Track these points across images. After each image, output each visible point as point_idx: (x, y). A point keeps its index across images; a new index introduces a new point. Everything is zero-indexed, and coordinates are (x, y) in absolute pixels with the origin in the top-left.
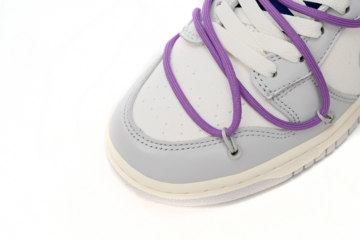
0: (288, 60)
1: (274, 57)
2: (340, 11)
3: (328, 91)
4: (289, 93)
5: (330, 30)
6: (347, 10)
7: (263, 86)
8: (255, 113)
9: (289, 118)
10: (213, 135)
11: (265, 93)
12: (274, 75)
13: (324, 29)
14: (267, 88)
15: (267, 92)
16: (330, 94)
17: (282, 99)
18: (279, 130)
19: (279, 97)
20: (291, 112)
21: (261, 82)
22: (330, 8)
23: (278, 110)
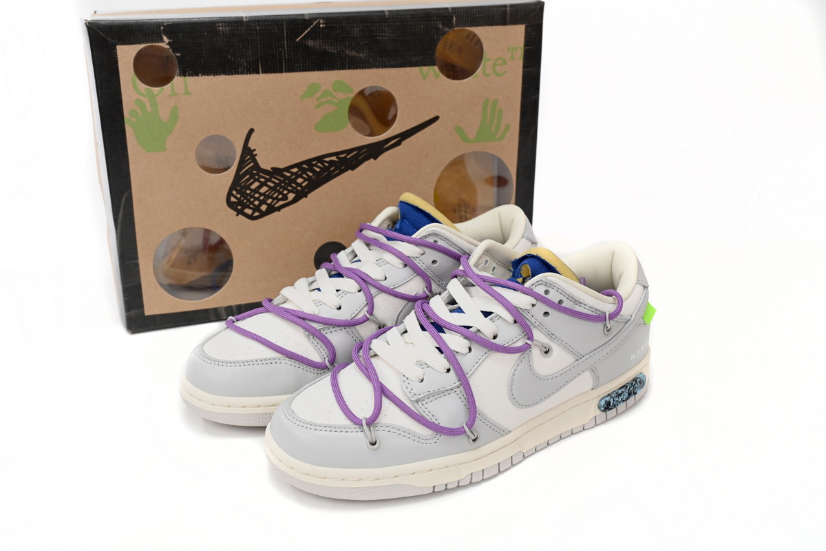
1: (422, 365)
3: (476, 412)
4: (438, 399)
5: (478, 351)
6: (495, 337)
7: (409, 389)
10: (355, 424)
11: (410, 395)
12: (422, 381)
13: (472, 348)
14: (412, 391)
15: (412, 394)
16: (478, 415)
17: (426, 406)
19: (424, 402)
21: (408, 386)
22: (479, 330)
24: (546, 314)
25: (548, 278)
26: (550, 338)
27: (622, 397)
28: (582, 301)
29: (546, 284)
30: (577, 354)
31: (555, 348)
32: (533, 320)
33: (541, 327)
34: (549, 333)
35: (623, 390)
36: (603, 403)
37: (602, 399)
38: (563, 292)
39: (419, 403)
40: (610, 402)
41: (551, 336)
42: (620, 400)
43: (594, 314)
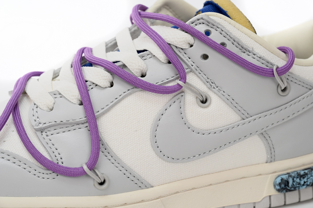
0: (67, 99)
2: (133, 70)
5: (120, 87)
7: (36, 117)
8: (19, 142)
9: (52, 158)
11: (34, 123)
12: (51, 110)
14: (38, 119)
17: (50, 137)
18: (39, 167)
19: (49, 133)
20: (56, 153)
21: (35, 113)
23: (44, 146)
24: (205, 57)
25: (211, 17)
26: (209, 86)
27: (305, 180)
28: (251, 49)
29: (208, 23)
30: (243, 111)
31: (214, 98)
32: (190, 63)
33: (199, 72)
34: (208, 80)
35: (306, 171)
36: (279, 180)
37: (279, 176)
38: (227, 35)
39: (44, 133)
40: (288, 182)
41: (211, 84)
42: (302, 183)
43: (264, 66)
